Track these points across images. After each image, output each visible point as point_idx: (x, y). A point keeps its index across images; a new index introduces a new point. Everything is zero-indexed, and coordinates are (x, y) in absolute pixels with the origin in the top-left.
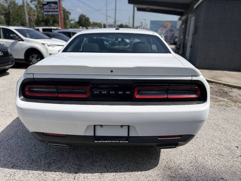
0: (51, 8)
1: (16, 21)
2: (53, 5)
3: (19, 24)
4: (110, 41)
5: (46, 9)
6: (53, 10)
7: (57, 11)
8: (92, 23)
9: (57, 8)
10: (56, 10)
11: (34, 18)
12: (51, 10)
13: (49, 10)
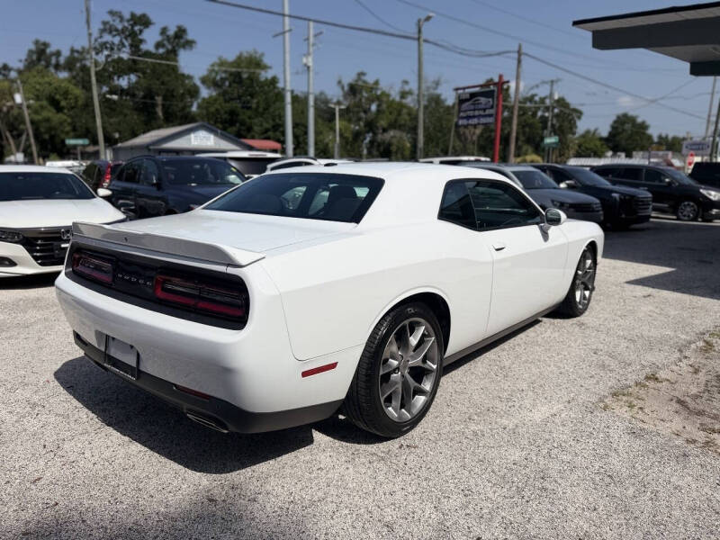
0: (476, 107)
1: (434, 144)
2: (483, 100)
3: (439, 151)
4: (616, 192)
5: (465, 111)
6: (482, 113)
7: (490, 116)
8: (656, 139)
9: (492, 107)
10: (487, 112)
11: (474, 133)
12: (477, 113)
13: (471, 113)
